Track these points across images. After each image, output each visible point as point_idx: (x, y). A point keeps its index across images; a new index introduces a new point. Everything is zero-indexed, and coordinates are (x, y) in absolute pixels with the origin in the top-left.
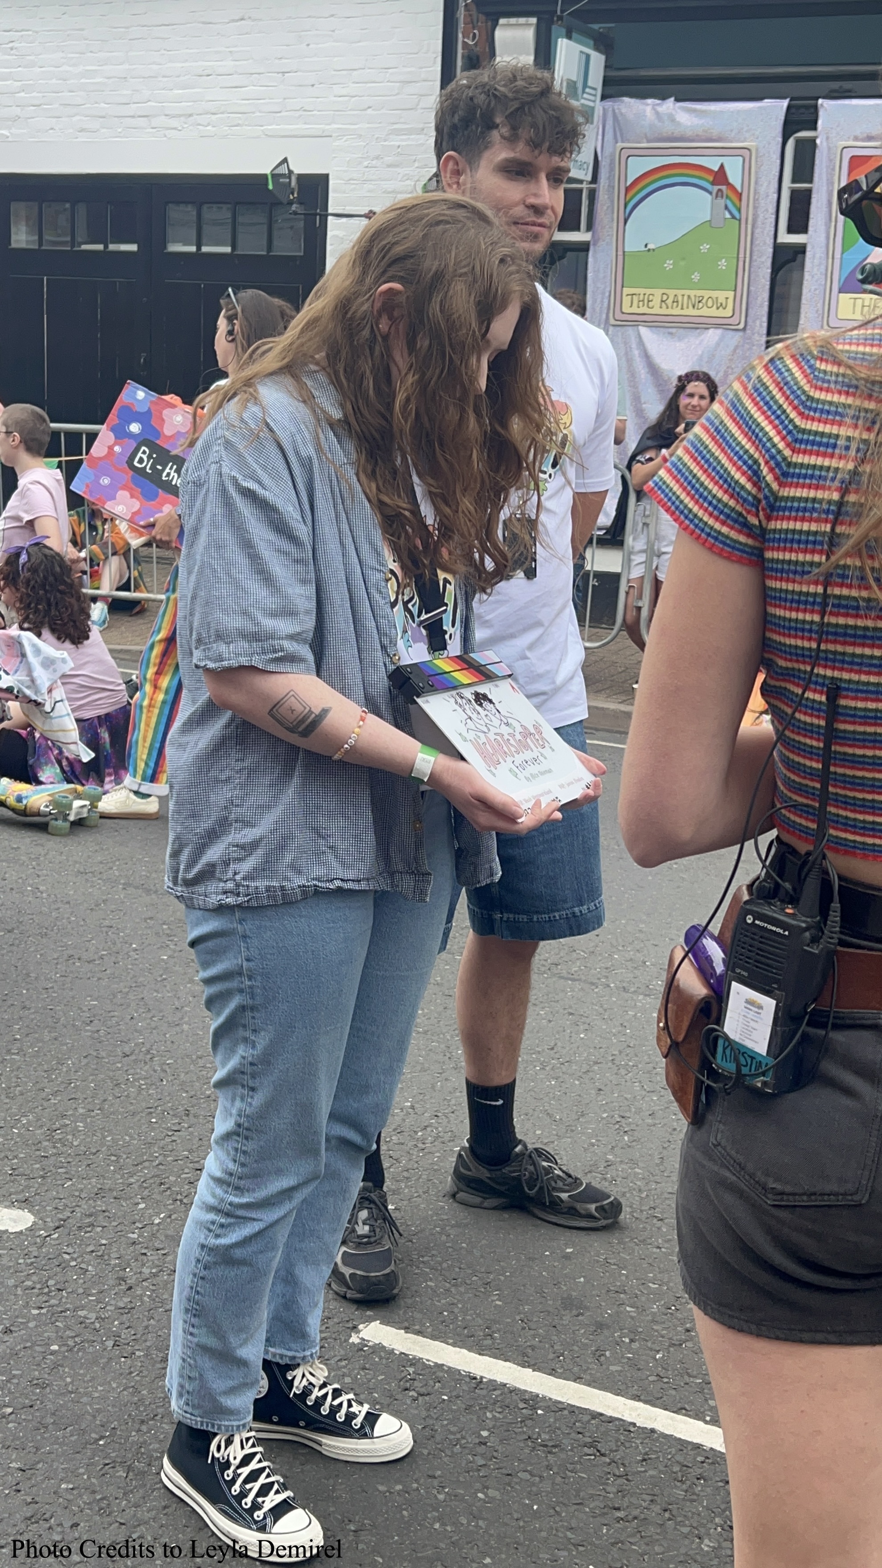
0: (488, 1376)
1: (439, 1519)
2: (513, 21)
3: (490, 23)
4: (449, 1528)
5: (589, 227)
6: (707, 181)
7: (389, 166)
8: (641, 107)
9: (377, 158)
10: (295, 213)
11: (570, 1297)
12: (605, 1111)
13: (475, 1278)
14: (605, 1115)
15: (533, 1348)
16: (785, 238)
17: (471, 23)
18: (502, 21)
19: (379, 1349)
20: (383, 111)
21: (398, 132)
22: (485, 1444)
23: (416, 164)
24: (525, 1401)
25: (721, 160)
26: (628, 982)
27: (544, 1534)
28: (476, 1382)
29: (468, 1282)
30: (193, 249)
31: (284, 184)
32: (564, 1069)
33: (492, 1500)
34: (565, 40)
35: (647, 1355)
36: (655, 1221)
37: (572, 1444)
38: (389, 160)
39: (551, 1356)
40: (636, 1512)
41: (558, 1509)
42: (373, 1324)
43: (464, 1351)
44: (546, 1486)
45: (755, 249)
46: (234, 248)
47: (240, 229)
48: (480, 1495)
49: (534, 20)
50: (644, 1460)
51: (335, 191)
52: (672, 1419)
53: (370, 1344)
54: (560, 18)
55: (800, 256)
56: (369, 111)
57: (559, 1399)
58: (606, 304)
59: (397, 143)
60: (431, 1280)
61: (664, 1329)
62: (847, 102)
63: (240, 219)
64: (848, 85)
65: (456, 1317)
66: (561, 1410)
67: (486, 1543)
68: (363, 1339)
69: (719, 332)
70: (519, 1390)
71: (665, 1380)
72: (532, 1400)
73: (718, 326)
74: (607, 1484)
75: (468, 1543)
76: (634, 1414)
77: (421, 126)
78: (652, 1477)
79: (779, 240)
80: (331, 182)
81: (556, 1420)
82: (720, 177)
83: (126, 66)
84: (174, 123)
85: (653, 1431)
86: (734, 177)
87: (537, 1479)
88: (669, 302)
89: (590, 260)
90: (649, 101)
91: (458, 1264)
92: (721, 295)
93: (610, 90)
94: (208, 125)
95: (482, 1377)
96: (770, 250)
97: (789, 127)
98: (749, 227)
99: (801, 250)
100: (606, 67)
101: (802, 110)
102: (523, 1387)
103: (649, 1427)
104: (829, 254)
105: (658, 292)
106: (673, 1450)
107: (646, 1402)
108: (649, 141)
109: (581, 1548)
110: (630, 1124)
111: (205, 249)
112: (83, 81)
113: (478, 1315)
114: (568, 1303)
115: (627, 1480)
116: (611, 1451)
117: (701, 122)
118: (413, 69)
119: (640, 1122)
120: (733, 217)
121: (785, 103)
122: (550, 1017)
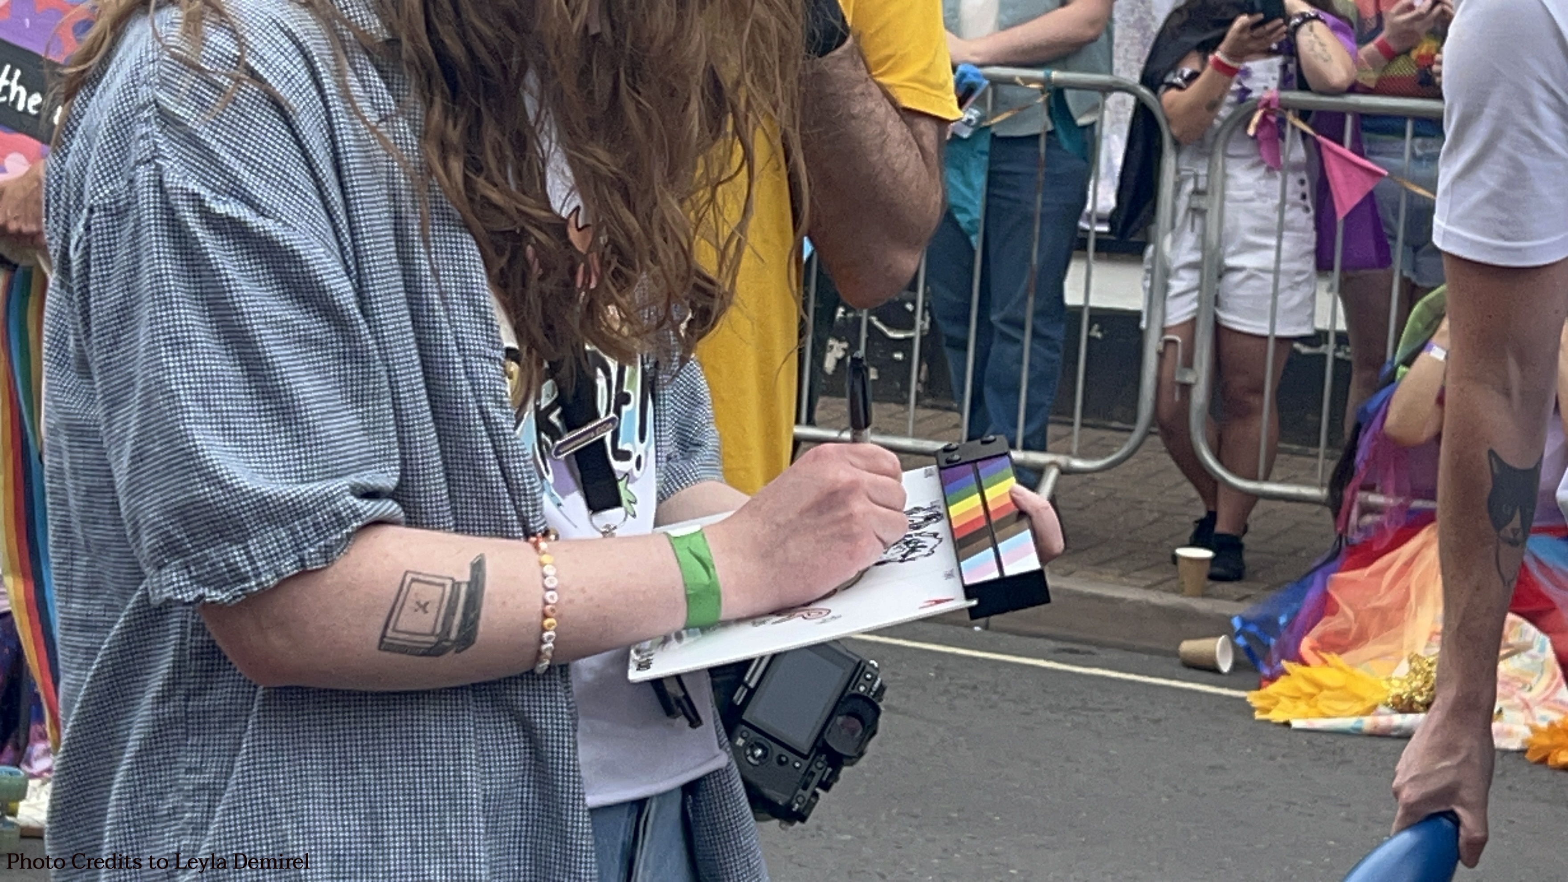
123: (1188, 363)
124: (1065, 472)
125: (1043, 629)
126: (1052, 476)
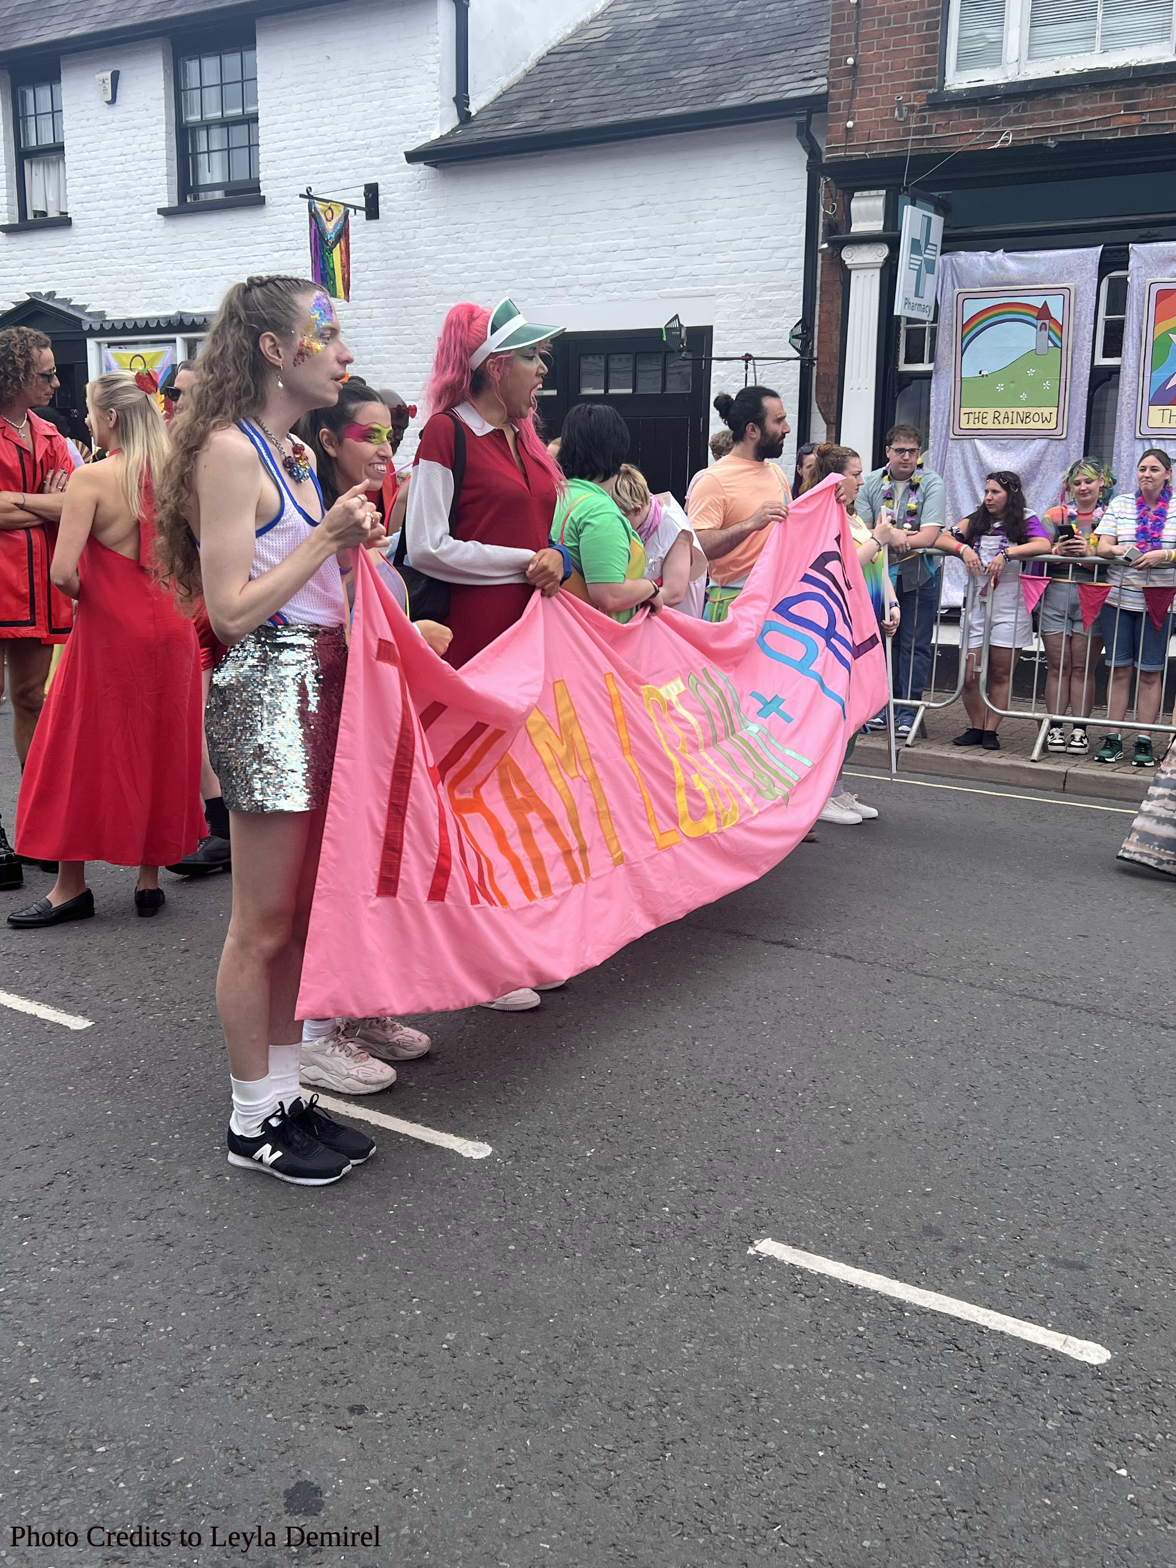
0: (862, 1284)
1: (825, 1392)
2: (866, 193)
3: (846, 197)
4: (833, 1400)
5: (931, 360)
6: (1032, 316)
7: (762, 317)
8: (975, 258)
9: (753, 310)
10: (685, 359)
11: (930, 1226)
12: (957, 1081)
13: (850, 1209)
14: (957, 1084)
15: (900, 1265)
16: (1100, 361)
17: (830, 196)
18: (856, 194)
19: (771, 1260)
20: (758, 272)
21: (770, 289)
22: (862, 1337)
23: (785, 315)
24: (894, 1305)
25: (1043, 299)
26: (975, 979)
27: (912, 1409)
28: (853, 1289)
29: (845, 1211)
30: (602, 391)
31: (675, 336)
32: (921, 1048)
33: (867, 1380)
34: (910, 206)
35: (998, 1274)
36: (1001, 1168)
37: (934, 1341)
38: (761, 312)
39: (915, 1271)
40: (990, 1396)
41: (923, 1390)
42: (766, 1241)
43: (842, 1265)
44: (914, 1372)
45: (1075, 371)
46: (634, 390)
47: (639, 375)
48: (858, 1376)
49: (883, 192)
50: (996, 1355)
51: (718, 339)
52: (1019, 1324)
53: (764, 1256)
54: (906, 189)
55: (1114, 376)
56: (746, 273)
57: (923, 1305)
58: (946, 422)
59: (769, 298)
60: (813, 1208)
61: (1011, 1254)
62: (1155, 245)
63: (640, 367)
64: (1155, 231)
65: (835, 1238)
66: (925, 1313)
67: (865, 1413)
68: (757, 1251)
69: (1044, 442)
70: (889, 1296)
71: (1013, 1294)
72: (901, 1306)
73: (1042, 437)
74: (963, 1372)
75: (849, 1412)
76: (986, 1319)
77: (789, 283)
78: (1001, 1368)
79: (1096, 364)
80: (714, 332)
81: (920, 1321)
82: (1044, 313)
83: (548, 247)
84: (587, 291)
85: (1002, 1333)
86: (1056, 311)
87: (906, 1366)
88: (1001, 418)
89: (933, 386)
90: (982, 253)
91: (835, 1197)
92: (1046, 411)
93: (948, 246)
94: (615, 290)
95: (857, 1285)
96: (1087, 372)
97: (1104, 268)
98: (1070, 353)
99: (1115, 371)
100: (944, 227)
101: (1115, 254)
102: (892, 1295)
103: (999, 1330)
104: (1139, 373)
105: (991, 411)
106: (1021, 1350)
107: (996, 1310)
108: (981, 286)
109: (943, 1421)
110: (979, 1091)
111: (611, 391)
112: (514, 260)
113: (853, 1237)
114: (929, 1230)
115: (982, 1370)
116: (968, 1347)
117: (1025, 268)
118: (782, 237)
119: (987, 1090)
120: (1056, 346)
121: (1100, 248)
122: (908, 1005)
123: (979, 664)
124: (927, 708)
125: (919, 770)
126: (922, 709)
